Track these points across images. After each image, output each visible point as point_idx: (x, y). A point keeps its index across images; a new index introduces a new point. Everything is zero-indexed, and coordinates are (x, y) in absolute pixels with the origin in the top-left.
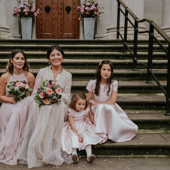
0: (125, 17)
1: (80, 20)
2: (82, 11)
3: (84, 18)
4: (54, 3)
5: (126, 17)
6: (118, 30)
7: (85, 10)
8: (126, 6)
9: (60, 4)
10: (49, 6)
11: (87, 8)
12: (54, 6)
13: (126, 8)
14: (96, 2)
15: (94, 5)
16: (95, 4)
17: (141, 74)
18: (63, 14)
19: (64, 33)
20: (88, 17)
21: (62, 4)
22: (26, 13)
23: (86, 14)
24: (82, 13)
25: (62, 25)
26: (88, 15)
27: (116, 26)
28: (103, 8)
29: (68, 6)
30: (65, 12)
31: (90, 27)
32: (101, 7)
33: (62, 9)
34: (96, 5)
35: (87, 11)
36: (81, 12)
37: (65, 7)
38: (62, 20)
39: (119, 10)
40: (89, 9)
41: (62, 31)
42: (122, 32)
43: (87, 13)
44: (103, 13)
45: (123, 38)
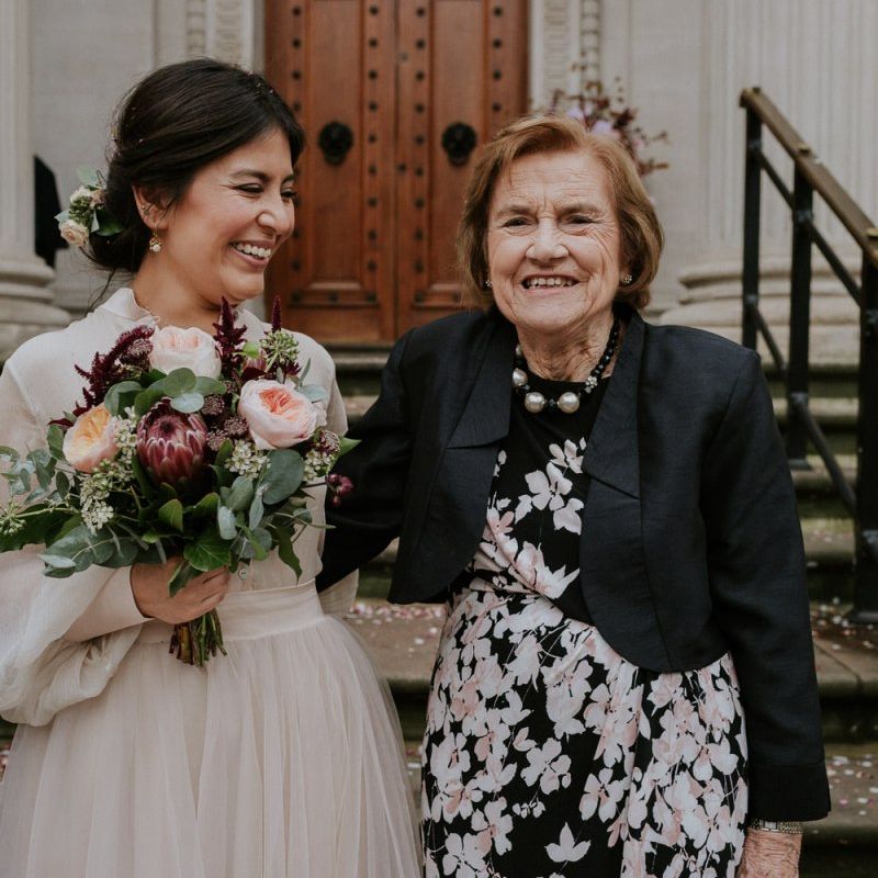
0: (795, 218)
4: (373, 107)
5: (801, 219)
6: (752, 298)
8: (799, 139)
9: (407, 111)
10: (341, 119)
12: (373, 123)
13: (799, 155)
14: (621, 100)
15: (612, 121)
16: (613, 114)
18: (426, 169)
19: (431, 282)
21: (419, 108)
25: (419, 236)
27: (736, 265)
28: (663, 135)
29: (459, 126)
30: (441, 156)
32: (650, 132)
33: (419, 140)
34: (622, 121)
37: (441, 128)
38: (419, 204)
39: (755, 163)
41: (419, 269)
42: (775, 308)
44: (663, 166)
45: (784, 351)
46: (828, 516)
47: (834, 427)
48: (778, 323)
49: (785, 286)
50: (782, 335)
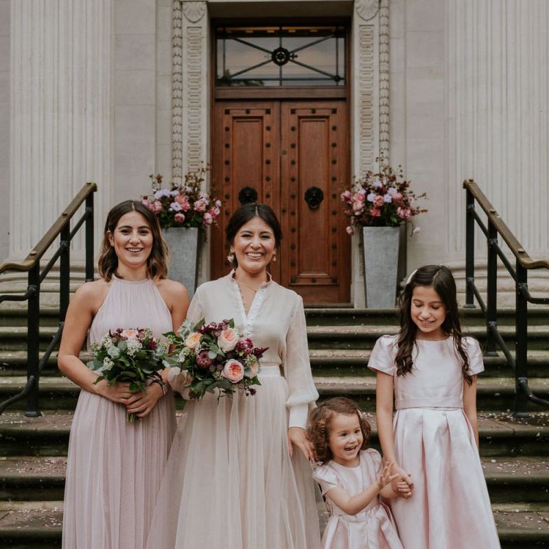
0: (489, 242)
1: (353, 233)
2: (358, 205)
3: (364, 228)
4: (268, 179)
5: (492, 243)
6: (471, 279)
7: (367, 204)
8: (491, 206)
9: (286, 181)
10: (251, 187)
11: (372, 197)
12: (268, 188)
13: (490, 214)
14: (401, 176)
15: (397, 188)
16: (398, 184)
17: (538, 435)
18: (296, 211)
19: (299, 272)
20: (378, 226)
21: (293, 180)
22: (177, 215)
23: (371, 216)
24: (357, 214)
25: (293, 247)
26: (376, 217)
27: (463, 263)
28: (424, 195)
29: (314, 188)
30: (305, 205)
31: (384, 256)
32: (418, 193)
33: (293, 197)
34: (403, 188)
35: (373, 206)
36: (355, 208)
37: (304, 190)
38: (293, 231)
39: (471, 216)
40: (380, 199)
41: (293, 264)
42: (481, 284)
43: (373, 212)
44: (426, 211)
45: (486, 304)
46: (506, 377)
47: (508, 338)
48: (483, 291)
49: (485, 273)
50: (484, 296)
